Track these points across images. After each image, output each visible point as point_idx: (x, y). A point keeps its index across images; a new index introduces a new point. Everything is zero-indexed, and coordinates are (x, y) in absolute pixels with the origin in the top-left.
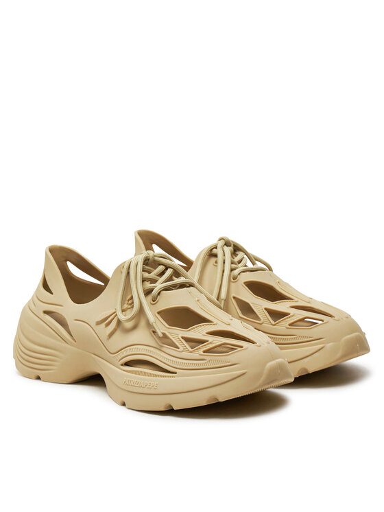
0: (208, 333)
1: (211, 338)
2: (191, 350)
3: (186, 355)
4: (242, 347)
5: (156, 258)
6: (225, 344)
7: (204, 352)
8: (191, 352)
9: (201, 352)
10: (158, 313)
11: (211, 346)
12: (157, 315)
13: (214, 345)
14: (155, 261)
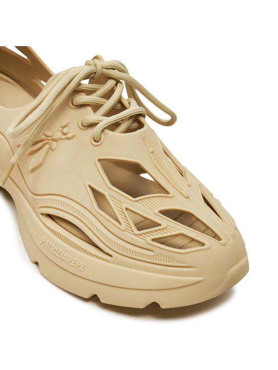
0: (162, 212)
1: (165, 221)
2: (137, 232)
3: (128, 236)
4: (203, 244)
5: (105, 71)
6: (182, 234)
7: (153, 240)
8: (136, 235)
9: (149, 239)
10: (99, 160)
11: (165, 235)
12: (97, 162)
13: (169, 234)
14: (103, 75)
